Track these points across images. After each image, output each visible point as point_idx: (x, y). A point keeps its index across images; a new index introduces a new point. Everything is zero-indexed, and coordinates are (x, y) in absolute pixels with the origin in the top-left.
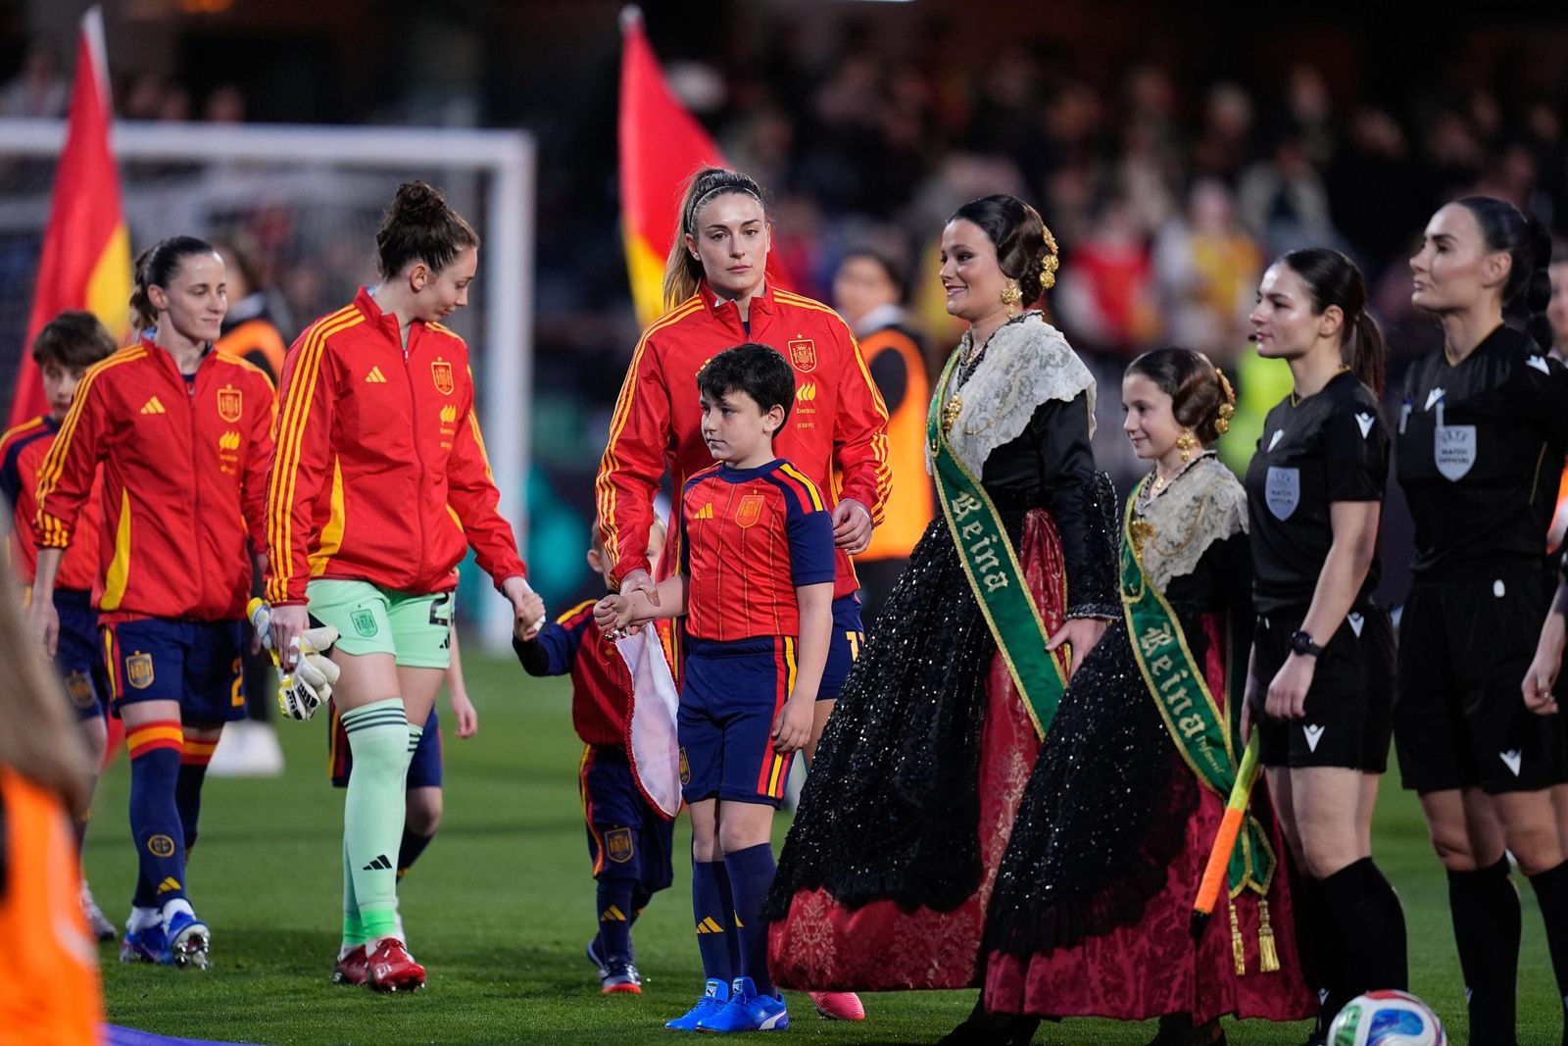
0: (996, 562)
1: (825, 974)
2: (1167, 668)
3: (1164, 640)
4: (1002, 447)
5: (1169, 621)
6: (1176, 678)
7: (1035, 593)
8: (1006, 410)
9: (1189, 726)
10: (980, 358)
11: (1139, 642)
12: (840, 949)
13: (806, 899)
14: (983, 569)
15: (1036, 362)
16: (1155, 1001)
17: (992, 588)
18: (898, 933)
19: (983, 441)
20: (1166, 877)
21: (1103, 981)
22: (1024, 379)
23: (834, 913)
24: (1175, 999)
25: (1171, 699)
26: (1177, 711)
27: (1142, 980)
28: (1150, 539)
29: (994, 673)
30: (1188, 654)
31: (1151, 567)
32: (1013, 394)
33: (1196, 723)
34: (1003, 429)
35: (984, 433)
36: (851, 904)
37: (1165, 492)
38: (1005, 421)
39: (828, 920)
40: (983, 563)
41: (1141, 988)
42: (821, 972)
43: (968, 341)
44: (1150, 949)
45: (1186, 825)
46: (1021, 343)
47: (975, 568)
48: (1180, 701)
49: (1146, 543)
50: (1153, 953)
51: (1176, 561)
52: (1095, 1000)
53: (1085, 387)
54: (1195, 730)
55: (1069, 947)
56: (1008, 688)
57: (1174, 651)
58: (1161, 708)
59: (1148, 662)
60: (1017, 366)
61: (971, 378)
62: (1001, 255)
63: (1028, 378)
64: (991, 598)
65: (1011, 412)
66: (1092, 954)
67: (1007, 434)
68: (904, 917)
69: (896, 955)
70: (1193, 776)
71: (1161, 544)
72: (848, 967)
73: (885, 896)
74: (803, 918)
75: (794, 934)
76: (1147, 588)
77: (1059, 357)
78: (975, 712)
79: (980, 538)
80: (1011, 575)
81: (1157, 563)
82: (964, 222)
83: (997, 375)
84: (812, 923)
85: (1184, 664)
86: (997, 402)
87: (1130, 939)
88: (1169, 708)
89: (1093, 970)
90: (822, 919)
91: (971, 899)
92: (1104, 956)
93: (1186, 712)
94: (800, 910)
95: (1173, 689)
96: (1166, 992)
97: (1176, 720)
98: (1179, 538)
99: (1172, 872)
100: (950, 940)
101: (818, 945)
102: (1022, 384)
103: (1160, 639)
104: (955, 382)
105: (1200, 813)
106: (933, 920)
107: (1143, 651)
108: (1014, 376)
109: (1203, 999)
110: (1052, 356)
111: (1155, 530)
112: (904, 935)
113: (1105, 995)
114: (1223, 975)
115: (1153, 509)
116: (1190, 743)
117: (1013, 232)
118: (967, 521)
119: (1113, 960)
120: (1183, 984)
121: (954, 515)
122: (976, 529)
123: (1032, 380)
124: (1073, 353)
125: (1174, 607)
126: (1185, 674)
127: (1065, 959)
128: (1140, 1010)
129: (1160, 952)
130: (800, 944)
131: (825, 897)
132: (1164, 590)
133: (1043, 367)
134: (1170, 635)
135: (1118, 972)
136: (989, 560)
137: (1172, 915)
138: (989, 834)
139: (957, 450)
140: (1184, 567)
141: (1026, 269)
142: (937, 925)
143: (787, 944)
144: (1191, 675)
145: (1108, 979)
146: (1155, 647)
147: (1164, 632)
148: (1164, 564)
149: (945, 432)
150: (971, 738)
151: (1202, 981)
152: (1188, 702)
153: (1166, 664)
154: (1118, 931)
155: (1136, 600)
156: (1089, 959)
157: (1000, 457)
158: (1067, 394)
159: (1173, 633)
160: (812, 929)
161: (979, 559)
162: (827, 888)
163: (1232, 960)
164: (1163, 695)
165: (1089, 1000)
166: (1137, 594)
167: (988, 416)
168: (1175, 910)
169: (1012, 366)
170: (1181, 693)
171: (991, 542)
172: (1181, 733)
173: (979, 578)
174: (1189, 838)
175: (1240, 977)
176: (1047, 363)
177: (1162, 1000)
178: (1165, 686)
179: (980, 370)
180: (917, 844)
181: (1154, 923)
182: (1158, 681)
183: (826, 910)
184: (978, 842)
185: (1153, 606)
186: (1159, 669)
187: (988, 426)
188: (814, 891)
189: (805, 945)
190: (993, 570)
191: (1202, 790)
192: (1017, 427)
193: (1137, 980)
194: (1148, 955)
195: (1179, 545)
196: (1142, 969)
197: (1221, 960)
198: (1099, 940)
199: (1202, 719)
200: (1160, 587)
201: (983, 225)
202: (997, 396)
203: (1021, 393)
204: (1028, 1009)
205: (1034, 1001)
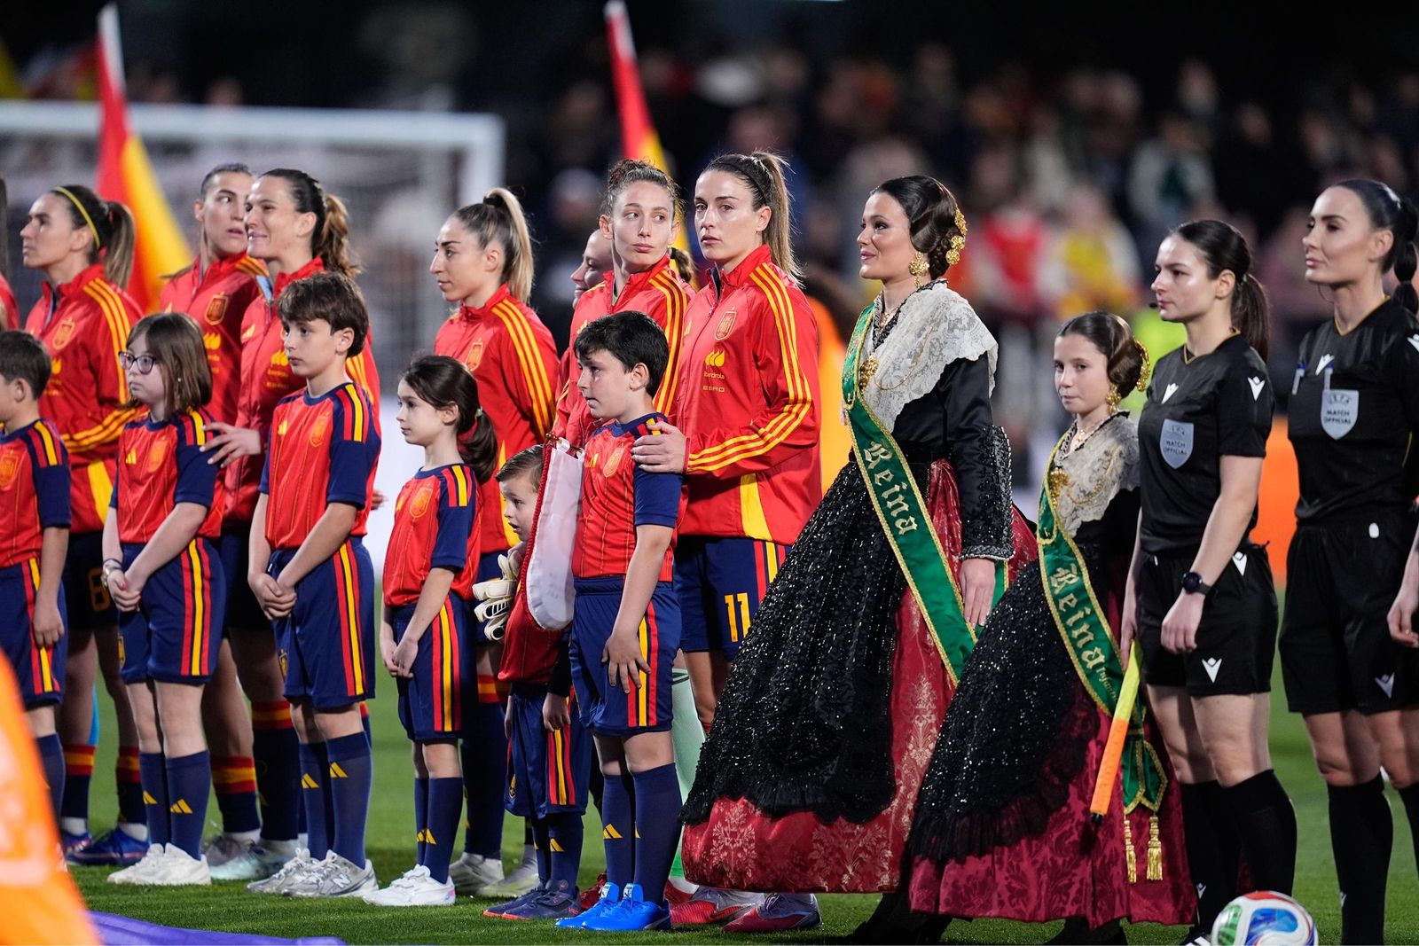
0: (906, 507)
1: (746, 876)
2: (1073, 605)
3: (1071, 579)
4: (914, 402)
5: (1076, 562)
6: (1080, 615)
7: (941, 537)
8: (917, 369)
9: (1090, 658)
10: (894, 321)
11: (1049, 580)
12: (761, 854)
13: (728, 808)
14: (894, 513)
15: (944, 325)
16: (1054, 907)
17: (902, 531)
18: (816, 841)
19: (897, 396)
20: (1067, 794)
21: (1009, 887)
22: (934, 341)
23: (756, 821)
24: (1072, 904)
25: (1076, 633)
26: (1080, 644)
27: (1044, 886)
28: (1065, 487)
29: (904, 609)
30: (1092, 594)
31: (1064, 513)
32: (924, 355)
33: (1097, 656)
34: (915, 386)
35: (898, 389)
36: (774, 813)
37: (1082, 447)
38: (917, 379)
39: (750, 827)
40: (895, 507)
41: (1043, 893)
42: (742, 874)
43: (880, 306)
44: (1052, 859)
45: (1086, 748)
46: (932, 309)
47: (887, 512)
48: (1083, 635)
49: (1062, 491)
50: (1054, 862)
51: (1086, 508)
52: (1001, 903)
53: (988, 349)
54: (1096, 662)
55: (980, 856)
56: (917, 623)
57: (1079, 591)
58: (1066, 642)
59: (1056, 599)
60: (928, 329)
61: (886, 341)
62: (914, 229)
63: (937, 339)
64: (902, 540)
65: (922, 371)
66: (1000, 862)
67: (918, 390)
68: (822, 827)
69: (815, 861)
70: (1094, 705)
71: (1074, 491)
72: (769, 870)
73: (804, 807)
74: (725, 824)
75: (716, 838)
76: (1058, 531)
77: (965, 322)
78: (888, 644)
79: (891, 485)
80: (920, 520)
81: (1070, 509)
82: (886, 196)
83: (912, 337)
84: (734, 829)
85: (1087, 601)
86: (909, 361)
87: (1034, 849)
88: (1073, 641)
89: (1001, 876)
90: (744, 826)
91: (884, 813)
92: (1010, 864)
93: (1087, 646)
94: (721, 817)
95: (1077, 624)
96: (1064, 898)
97: (1079, 652)
98: (1090, 487)
99: (1072, 790)
100: (864, 849)
101: (740, 849)
102: (932, 345)
103: (1067, 578)
104: (870, 343)
105: (1099, 738)
106: (849, 830)
107: (1052, 589)
108: (926, 338)
109: (1099, 904)
110: (959, 320)
111: (1070, 481)
112: (822, 844)
113: (1010, 899)
114: (1117, 883)
116: (1091, 674)
117: (928, 210)
118: (879, 469)
119: (1018, 866)
120: (1079, 891)
121: (867, 463)
122: (887, 476)
123: (942, 341)
124: (977, 318)
125: (1081, 550)
126: (1088, 611)
127: (975, 866)
128: (1042, 913)
129: (1060, 862)
130: (721, 848)
131: (746, 805)
132: (1074, 534)
133: (951, 330)
134: (1077, 576)
135: (1022, 878)
136: (899, 505)
137: (1071, 828)
138: (901, 753)
139: (872, 404)
140: (1094, 513)
141: (935, 244)
142: (852, 835)
144: (1093, 612)
145: (1014, 885)
146: (1063, 586)
147: (1071, 572)
148: (1075, 510)
149: (861, 388)
150: (884, 667)
151: (1098, 888)
152: (1090, 637)
153: (1071, 600)
154: (1023, 842)
155: (1049, 542)
156: (997, 867)
157: (912, 409)
158: (973, 355)
159: (1080, 574)
160: (733, 835)
161: (890, 504)
162: (749, 798)
163: (1125, 869)
164: (1068, 629)
165: (995, 903)
166: (1050, 537)
167: (901, 374)
168: (1074, 824)
169: (923, 329)
170: (1084, 628)
171: (901, 489)
172: (1083, 664)
173: (891, 522)
174: (1088, 759)
175: (1133, 885)
176: (955, 326)
177: (1061, 905)
178: (1070, 622)
179: (893, 333)
180: (835, 762)
181: (1056, 835)
182: (1064, 617)
183: (748, 818)
184: (892, 763)
185: (1063, 547)
186: (1066, 605)
187: (902, 382)
188: (735, 799)
189: (726, 848)
190: (903, 515)
191: (1102, 716)
192: (928, 383)
193: (1040, 886)
194: (1050, 863)
195: (1090, 493)
196: (1045, 877)
197: (1116, 870)
198: (1006, 849)
199: (1103, 653)
200: (1070, 531)
201: (901, 201)
202: (910, 356)
203: (931, 353)
204: (942, 909)
205: (947, 903)
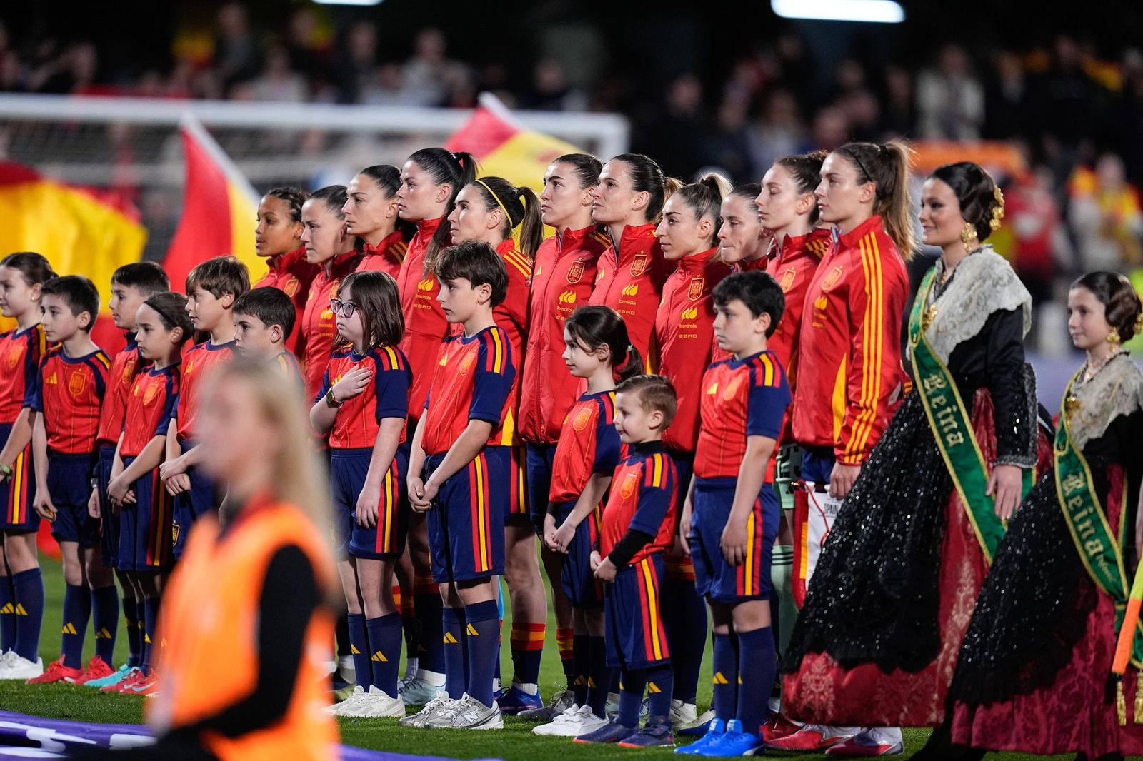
0: (955, 425)
1: (827, 714)
2: (1080, 504)
3: (1078, 484)
4: (964, 343)
5: (1084, 472)
6: (1084, 513)
7: (982, 448)
8: (967, 316)
9: (1092, 547)
10: (951, 279)
11: (1061, 485)
12: (837, 697)
13: (813, 660)
14: (946, 430)
15: (989, 282)
16: (1060, 743)
17: (952, 443)
18: (879, 687)
19: (950, 337)
20: (1071, 655)
21: (1025, 727)
22: (981, 295)
23: (834, 671)
24: (1074, 741)
25: (1081, 527)
26: (1085, 535)
27: (1053, 727)
28: (1078, 411)
29: (951, 505)
30: (1094, 496)
31: (1075, 431)
32: (973, 304)
33: (1097, 546)
34: (964, 329)
35: (951, 332)
36: (846, 665)
37: (1092, 379)
38: (967, 324)
39: (829, 675)
40: (946, 425)
41: (1052, 732)
42: (824, 712)
43: (941, 267)
44: (1059, 706)
45: (1086, 618)
46: (980, 269)
47: (940, 429)
48: (1086, 529)
49: (1075, 414)
50: (1060, 708)
51: (1092, 427)
52: (1018, 740)
53: (1024, 300)
54: (1096, 550)
55: (1003, 701)
56: (961, 515)
57: (1085, 493)
58: (1073, 534)
59: (1066, 500)
60: (977, 284)
61: (945, 294)
62: (963, 206)
63: (983, 294)
64: (951, 451)
65: (971, 318)
66: (1018, 707)
67: (968, 333)
68: (884, 676)
69: (878, 702)
70: (1093, 585)
71: (1084, 414)
72: (843, 709)
73: (869, 660)
74: (811, 673)
75: (804, 684)
76: (1070, 446)
77: (1006, 279)
78: (937, 532)
79: (945, 407)
80: (966, 435)
81: (1080, 429)
82: (938, 181)
83: (963, 291)
84: (818, 677)
85: (1090, 502)
86: (960, 310)
87: (1045, 698)
88: (1079, 534)
89: (1019, 718)
90: (825, 674)
91: (931, 664)
92: (1026, 709)
93: (1090, 537)
94: (809, 667)
95: (1082, 520)
96: (1068, 737)
97: (1083, 543)
98: (1096, 411)
99: (1076, 651)
100: (915, 692)
101: (822, 693)
102: (979, 297)
103: (1076, 483)
104: (932, 295)
105: (1097, 610)
106: (903, 678)
107: (1064, 491)
108: (974, 292)
109: (1095, 742)
110: (1001, 278)
111: (1082, 406)
112: (884, 688)
113: (1026, 736)
114: (1108, 726)
115: (1083, 390)
116: (1092, 560)
117: (973, 190)
118: (935, 395)
119: (1032, 711)
120: (1080, 732)
121: (926, 390)
122: (941, 401)
123: (987, 295)
124: (1016, 277)
125: (1088, 461)
126: (1091, 510)
127: (1000, 710)
128: (1050, 749)
129: (1065, 707)
130: (808, 692)
131: (827, 660)
132: (1082, 447)
133: (994, 286)
134: (1083, 481)
135: (1035, 720)
136: (950, 423)
137: (1074, 682)
138: (946, 620)
139: (931, 343)
140: (1096, 433)
141: (981, 216)
142: (906, 682)
143: (799, 690)
144: (1095, 511)
145: (1028, 725)
146: (1072, 489)
147: (1078, 478)
148: (1084, 429)
149: (924, 329)
150: (934, 550)
151: (1095, 729)
152: (1092, 531)
153: (1077, 500)
154: (1037, 692)
155: (1062, 453)
156: (1016, 711)
157: (963, 350)
158: (1011, 305)
159: (1085, 481)
160: (817, 682)
161: (943, 423)
162: (830, 652)
163: (1116, 715)
164: (1075, 524)
165: (1013, 738)
166: (1064, 450)
167: (954, 320)
168: (1076, 679)
169: (973, 285)
170: (1088, 523)
171: (952, 411)
172: (1086, 552)
173: (943, 436)
174: (1088, 627)
175: (1123, 727)
176: (997, 283)
177: (1065, 742)
178: (1077, 518)
179: (951, 288)
180: (894, 625)
181: (1062, 686)
182: (1072, 514)
183: (829, 668)
184: (938, 625)
185: (1072, 458)
186: (1074, 505)
187: (955, 326)
188: (819, 654)
189: (812, 692)
190: (953, 431)
191: (1100, 593)
192: (975, 327)
193: (1049, 727)
194: (1057, 709)
195: (1096, 417)
196: (1053, 719)
197: (1108, 715)
198: (1023, 698)
199: (1102, 543)
200: (1080, 445)
201: (951, 184)
202: (961, 305)
203: (978, 304)
204: (974, 744)
205: (977, 738)
